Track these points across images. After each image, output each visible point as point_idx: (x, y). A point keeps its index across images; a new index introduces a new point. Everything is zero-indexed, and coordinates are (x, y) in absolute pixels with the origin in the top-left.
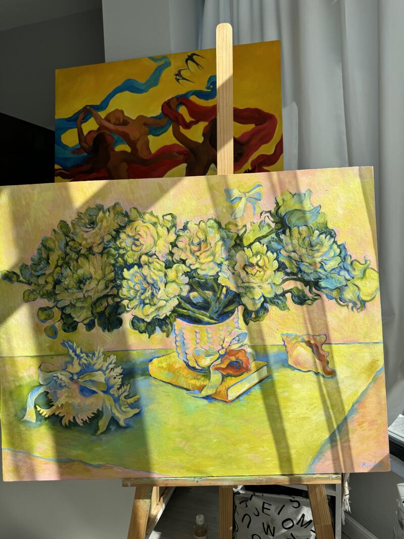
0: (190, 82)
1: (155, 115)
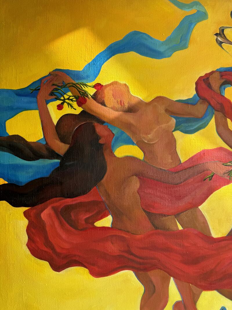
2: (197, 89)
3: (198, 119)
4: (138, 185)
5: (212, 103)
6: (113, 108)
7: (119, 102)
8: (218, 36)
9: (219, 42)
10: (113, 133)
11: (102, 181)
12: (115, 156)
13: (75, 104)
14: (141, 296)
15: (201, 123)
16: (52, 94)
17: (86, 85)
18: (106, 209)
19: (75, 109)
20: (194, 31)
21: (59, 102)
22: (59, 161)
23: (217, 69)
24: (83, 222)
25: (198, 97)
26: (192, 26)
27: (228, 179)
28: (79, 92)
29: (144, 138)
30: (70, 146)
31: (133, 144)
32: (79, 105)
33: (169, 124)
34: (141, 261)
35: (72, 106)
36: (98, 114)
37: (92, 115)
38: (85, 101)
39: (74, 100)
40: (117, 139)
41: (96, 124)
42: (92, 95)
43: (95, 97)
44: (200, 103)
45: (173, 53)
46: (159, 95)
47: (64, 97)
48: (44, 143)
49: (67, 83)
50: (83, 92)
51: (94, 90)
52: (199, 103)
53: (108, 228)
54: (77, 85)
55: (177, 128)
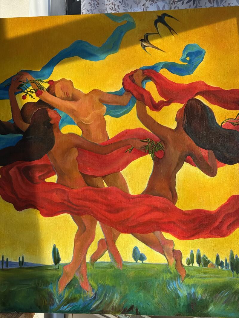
0: (160, 51)
1: (114, 90)
2: (123, 84)
3: (123, 106)
4: (77, 154)
5: (135, 94)
6: (61, 98)
7: (66, 94)
8: (142, 42)
9: (143, 46)
10: (60, 116)
11: (51, 150)
12: (61, 133)
13: (34, 95)
14: (76, 232)
15: (125, 110)
16: (19, 88)
17: (43, 82)
18: (53, 170)
19: (34, 99)
20: (124, 38)
21: (24, 94)
22: (22, 135)
23: (141, 68)
24: (38, 179)
25: (124, 90)
26: (123, 35)
27: (144, 152)
28: (38, 86)
29: (83, 120)
30: (30, 125)
31: (74, 124)
32: (37, 96)
33: (102, 110)
34: (77, 208)
35: (32, 97)
36: (50, 102)
37: (46, 103)
38: (42, 93)
39: (34, 92)
40: (63, 120)
41: (48, 109)
42: (46, 88)
43: (48, 90)
44: (126, 95)
45: (106, 56)
46: (95, 88)
47: (27, 90)
48: (13, 122)
49: (29, 80)
50: (41, 86)
51: (48, 85)
52: (124, 94)
53: (54, 184)
54: (36, 81)
55: (108, 113)
